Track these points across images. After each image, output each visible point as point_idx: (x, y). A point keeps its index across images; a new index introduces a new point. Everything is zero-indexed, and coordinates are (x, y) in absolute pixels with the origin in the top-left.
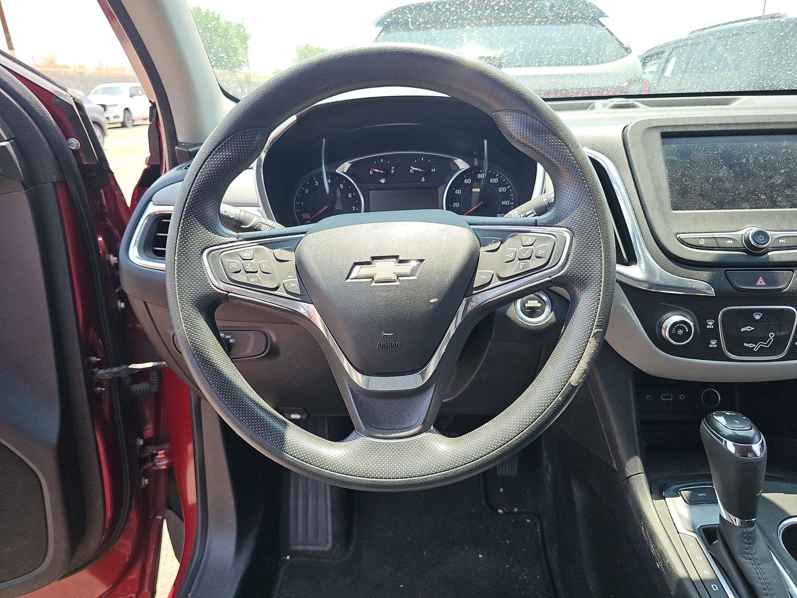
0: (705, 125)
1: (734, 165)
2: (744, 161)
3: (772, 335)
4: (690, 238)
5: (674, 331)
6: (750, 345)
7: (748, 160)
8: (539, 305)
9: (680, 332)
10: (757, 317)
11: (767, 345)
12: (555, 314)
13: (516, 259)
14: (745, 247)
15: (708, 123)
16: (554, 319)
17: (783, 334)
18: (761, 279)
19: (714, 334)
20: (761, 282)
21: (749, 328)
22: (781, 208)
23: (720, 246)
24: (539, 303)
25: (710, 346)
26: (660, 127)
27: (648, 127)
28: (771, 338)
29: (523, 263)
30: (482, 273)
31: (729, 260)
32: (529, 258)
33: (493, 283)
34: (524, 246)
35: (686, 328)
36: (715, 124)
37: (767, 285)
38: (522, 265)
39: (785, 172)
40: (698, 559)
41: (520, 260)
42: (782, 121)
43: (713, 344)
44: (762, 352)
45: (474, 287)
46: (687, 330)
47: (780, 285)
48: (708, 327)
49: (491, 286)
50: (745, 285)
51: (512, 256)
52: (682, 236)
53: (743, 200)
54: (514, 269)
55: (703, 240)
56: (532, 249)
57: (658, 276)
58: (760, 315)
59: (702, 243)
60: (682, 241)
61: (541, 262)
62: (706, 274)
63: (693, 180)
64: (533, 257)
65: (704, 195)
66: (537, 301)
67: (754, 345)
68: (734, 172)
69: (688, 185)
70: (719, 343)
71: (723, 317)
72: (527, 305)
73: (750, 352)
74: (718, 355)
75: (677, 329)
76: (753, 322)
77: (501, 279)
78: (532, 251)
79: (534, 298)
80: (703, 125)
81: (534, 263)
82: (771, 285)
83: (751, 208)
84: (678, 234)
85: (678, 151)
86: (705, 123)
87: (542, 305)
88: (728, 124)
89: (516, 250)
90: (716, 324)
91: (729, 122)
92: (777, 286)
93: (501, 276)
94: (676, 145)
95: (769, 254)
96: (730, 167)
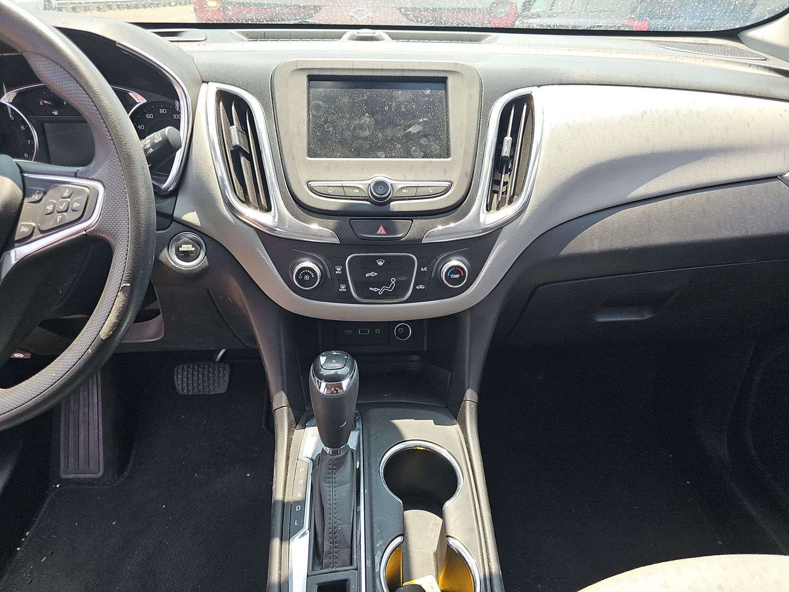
0: (352, 69)
1: (377, 112)
2: (386, 108)
3: (393, 281)
4: (320, 186)
5: (300, 277)
6: (375, 290)
7: (390, 108)
8: (193, 249)
9: (307, 278)
10: (380, 264)
11: (390, 289)
12: (207, 258)
13: (55, 212)
14: (370, 197)
15: (355, 67)
16: (207, 264)
17: (403, 279)
18: (381, 228)
19: (343, 279)
20: (381, 230)
21: (373, 274)
22: (414, 158)
23: (347, 195)
24: (193, 247)
25: (340, 290)
26: (307, 69)
27: (295, 68)
28: (393, 282)
29: (59, 217)
30: (25, 226)
31: (354, 209)
32: (66, 211)
33: (34, 236)
34: (63, 198)
35: (312, 274)
36: (361, 69)
37: (388, 233)
38: (59, 218)
39: (424, 122)
40: (300, 482)
41: (58, 212)
42: (426, 68)
43: (343, 288)
44: (386, 296)
45: (16, 240)
46: (313, 276)
47: (399, 234)
48: (337, 272)
49: (33, 238)
50: (367, 234)
51: (51, 209)
52: (313, 184)
53: (379, 149)
54: (53, 222)
55: (331, 188)
56: (69, 202)
57: (287, 224)
58: (383, 261)
59: (330, 192)
60: (311, 189)
61: (77, 215)
62: (332, 222)
63: (334, 127)
64: (70, 210)
65: (343, 143)
66: (191, 245)
67: (379, 290)
68: (375, 120)
69: (330, 132)
70: (348, 287)
71: (349, 263)
72: (181, 249)
73: (375, 296)
74: (346, 298)
75: (303, 275)
76: (376, 268)
77: (42, 232)
78: (69, 205)
79: (189, 242)
80: (349, 69)
81: (70, 217)
82: (391, 234)
83: (386, 157)
84: (309, 182)
85: (325, 96)
86: (351, 67)
87: (196, 249)
88: (373, 70)
89: (55, 202)
90: (344, 270)
91: (375, 68)
92: (396, 234)
93: (41, 229)
94: (325, 88)
95: (392, 203)
96: (372, 114)
